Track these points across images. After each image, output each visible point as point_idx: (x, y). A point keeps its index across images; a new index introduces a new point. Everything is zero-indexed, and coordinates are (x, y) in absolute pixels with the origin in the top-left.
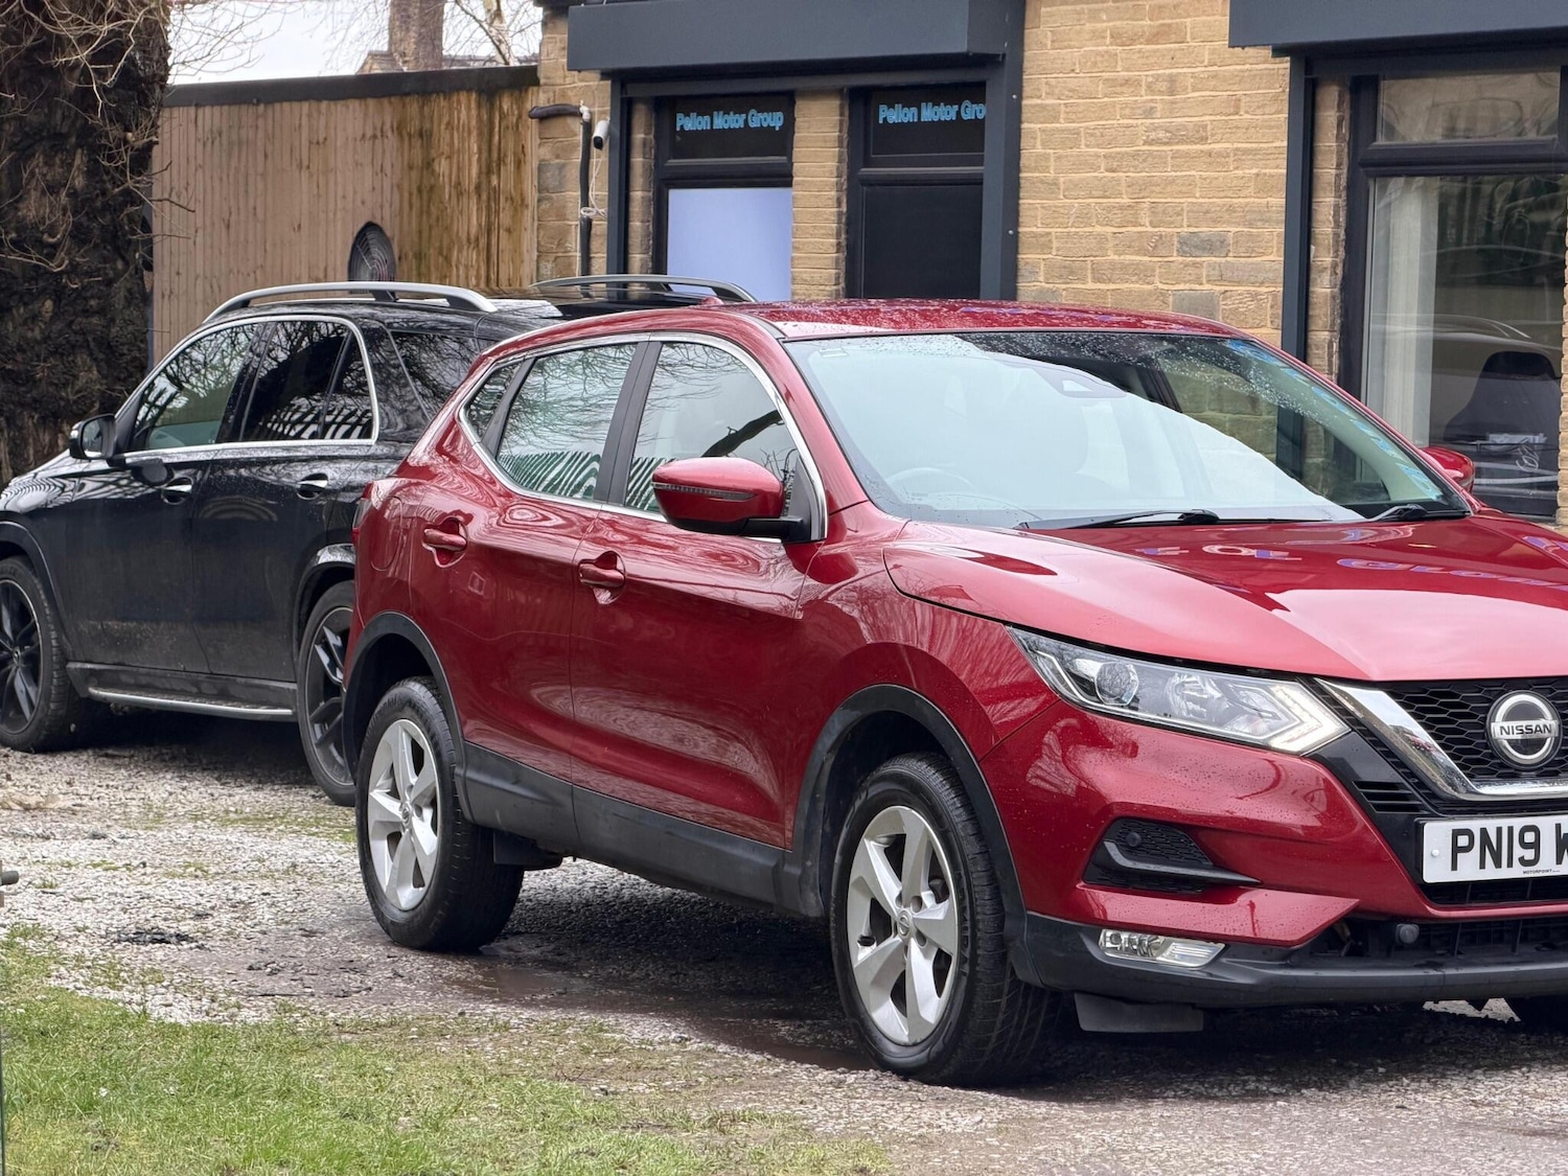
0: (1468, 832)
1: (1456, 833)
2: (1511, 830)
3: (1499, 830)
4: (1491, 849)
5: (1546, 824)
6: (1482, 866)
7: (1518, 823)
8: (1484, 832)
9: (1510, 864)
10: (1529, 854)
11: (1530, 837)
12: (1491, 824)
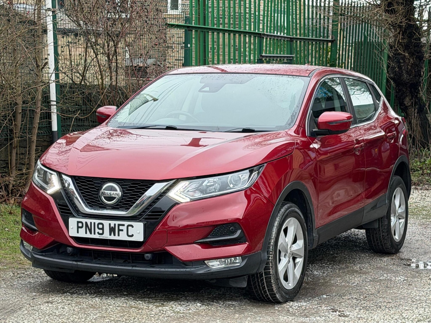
0: (82, 222)
1: (78, 222)
2: (94, 223)
3: (91, 223)
4: (88, 228)
5: (106, 223)
6: (86, 233)
7: (97, 221)
8: (86, 223)
9: (95, 234)
10: (101, 231)
11: (101, 226)
12: (89, 221)
